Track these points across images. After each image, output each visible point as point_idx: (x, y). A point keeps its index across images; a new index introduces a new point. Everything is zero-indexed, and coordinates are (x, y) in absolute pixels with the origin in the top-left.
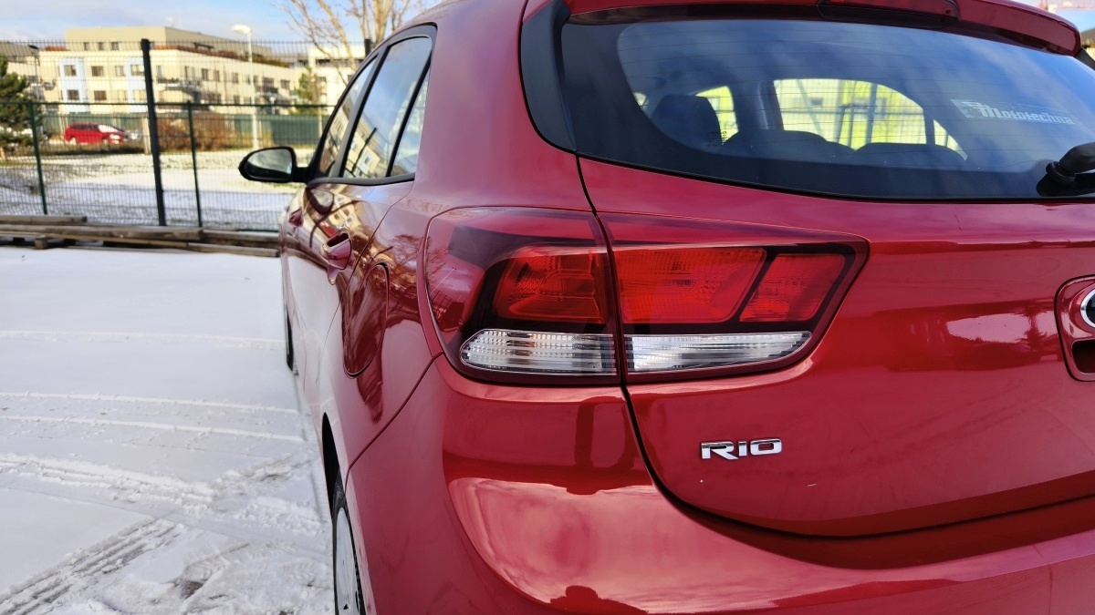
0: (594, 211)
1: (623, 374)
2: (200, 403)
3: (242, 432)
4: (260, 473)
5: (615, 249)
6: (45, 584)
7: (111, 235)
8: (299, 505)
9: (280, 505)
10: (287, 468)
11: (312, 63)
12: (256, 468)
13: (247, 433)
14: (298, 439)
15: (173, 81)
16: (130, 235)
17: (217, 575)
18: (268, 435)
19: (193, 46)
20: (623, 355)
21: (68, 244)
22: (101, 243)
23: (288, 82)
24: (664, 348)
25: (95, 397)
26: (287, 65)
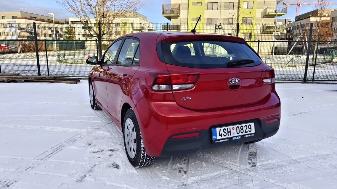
0: (168, 70)
1: (172, 90)
2: (74, 116)
3: (87, 121)
4: (95, 127)
5: (171, 75)
6: (61, 145)
7: (27, 78)
8: (106, 132)
9: (102, 132)
10: (100, 127)
11: (70, 22)
12: (93, 127)
13: (88, 121)
14: (101, 122)
15: (24, 29)
16: (33, 78)
17: (94, 143)
18: (94, 121)
19: (30, 18)
20: (172, 87)
21: (13, 81)
22: (23, 81)
23: (62, 29)
24: (177, 86)
25: (49, 116)
26: (61, 24)
